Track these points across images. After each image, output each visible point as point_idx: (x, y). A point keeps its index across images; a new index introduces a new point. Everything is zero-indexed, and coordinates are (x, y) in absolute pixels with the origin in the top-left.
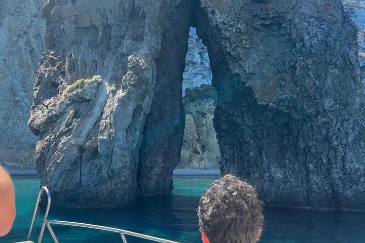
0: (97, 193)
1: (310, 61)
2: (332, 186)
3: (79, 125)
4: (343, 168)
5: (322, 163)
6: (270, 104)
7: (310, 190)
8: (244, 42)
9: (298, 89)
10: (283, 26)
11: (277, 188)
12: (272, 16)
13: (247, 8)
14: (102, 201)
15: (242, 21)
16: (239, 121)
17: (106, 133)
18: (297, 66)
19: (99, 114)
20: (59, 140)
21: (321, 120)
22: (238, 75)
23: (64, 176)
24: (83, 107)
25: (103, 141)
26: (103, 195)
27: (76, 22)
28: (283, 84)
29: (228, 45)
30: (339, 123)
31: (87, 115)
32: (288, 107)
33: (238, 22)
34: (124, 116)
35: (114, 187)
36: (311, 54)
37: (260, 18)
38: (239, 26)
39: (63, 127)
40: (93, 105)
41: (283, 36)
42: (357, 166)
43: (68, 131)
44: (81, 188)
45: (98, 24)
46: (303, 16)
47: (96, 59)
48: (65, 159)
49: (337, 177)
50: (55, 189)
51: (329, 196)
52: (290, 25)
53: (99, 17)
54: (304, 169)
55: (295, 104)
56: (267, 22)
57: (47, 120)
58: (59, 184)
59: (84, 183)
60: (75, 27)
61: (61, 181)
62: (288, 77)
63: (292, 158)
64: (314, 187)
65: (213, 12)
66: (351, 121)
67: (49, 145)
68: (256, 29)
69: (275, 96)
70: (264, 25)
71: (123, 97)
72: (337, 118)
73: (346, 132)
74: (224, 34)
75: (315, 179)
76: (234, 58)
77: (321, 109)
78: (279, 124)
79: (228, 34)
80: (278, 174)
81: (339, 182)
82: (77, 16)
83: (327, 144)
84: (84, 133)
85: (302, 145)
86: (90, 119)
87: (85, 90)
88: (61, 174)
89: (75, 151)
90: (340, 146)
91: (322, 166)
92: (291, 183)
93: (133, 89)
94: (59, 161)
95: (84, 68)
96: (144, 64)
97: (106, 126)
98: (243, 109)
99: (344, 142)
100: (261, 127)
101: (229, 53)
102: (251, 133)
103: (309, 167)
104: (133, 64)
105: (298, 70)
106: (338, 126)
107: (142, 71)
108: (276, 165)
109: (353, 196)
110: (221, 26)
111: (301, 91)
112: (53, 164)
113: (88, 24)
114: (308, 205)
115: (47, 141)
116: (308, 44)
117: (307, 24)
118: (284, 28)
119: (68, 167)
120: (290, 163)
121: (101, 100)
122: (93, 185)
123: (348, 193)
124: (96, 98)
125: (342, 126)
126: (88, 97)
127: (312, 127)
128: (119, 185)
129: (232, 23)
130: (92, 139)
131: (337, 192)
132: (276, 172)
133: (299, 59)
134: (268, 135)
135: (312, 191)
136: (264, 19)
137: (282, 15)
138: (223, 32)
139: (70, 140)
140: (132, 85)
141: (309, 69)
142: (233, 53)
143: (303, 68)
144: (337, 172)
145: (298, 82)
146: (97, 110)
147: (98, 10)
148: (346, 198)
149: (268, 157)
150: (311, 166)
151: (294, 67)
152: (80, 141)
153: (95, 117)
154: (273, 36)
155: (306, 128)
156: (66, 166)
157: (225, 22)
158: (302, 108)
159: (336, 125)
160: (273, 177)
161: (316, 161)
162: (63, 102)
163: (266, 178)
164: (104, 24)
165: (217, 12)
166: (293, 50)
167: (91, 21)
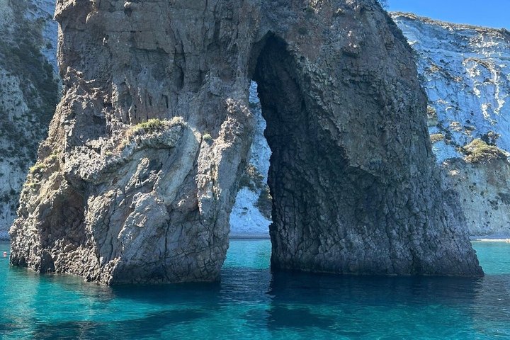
0: (189, 265)
1: (398, 126)
2: (413, 252)
3: (163, 179)
4: (424, 235)
5: (404, 229)
6: (362, 167)
7: (393, 257)
8: (336, 97)
9: (388, 153)
10: (373, 85)
11: (359, 255)
12: (362, 73)
13: (339, 60)
14: (197, 276)
15: (333, 74)
16: (312, 181)
17: (209, 191)
18: (386, 129)
19: (191, 166)
20: (131, 197)
21: (404, 186)
22: (328, 131)
23: (146, 244)
24: (163, 155)
25: (206, 201)
26: (198, 267)
27: (132, 40)
28: (373, 147)
29: (318, 97)
30: (419, 189)
31: (172, 167)
32: (379, 171)
33: (330, 75)
34: (229, 171)
35: (213, 257)
36: (398, 119)
37: (350, 74)
38: (331, 79)
39: (133, 180)
40: (179, 154)
41: (371, 96)
42: (435, 233)
43: (144, 185)
44: (167, 260)
45: (169, 49)
46: (391, 79)
47: (167, 93)
48: (148, 222)
49: (419, 243)
50: (133, 261)
51: (411, 263)
52: (380, 85)
53: (169, 40)
54: (385, 235)
55: (386, 169)
56: (357, 79)
57: (104, 168)
58: (139, 256)
59: (172, 254)
60: (130, 46)
61: (142, 250)
62: (377, 140)
63: (371, 224)
64: (399, 253)
65: (302, 58)
66: (428, 189)
67: (114, 204)
68: (346, 85)
69: (366, 158)
70: (354, 82)
71: (227, 148)
72: (417, 185)
73: (424, 200)
74: (314, 85)
75: (399, 245)
76: (326, 114)
77: (407, 175)
78: (362, 188)
79: (319, 86)
80: (357, 240)
81: (419, 248)
82: (135, 32)
83: (408, 211)
84: (172, 189)
85: (386, 210)
86: (178, 172)
87: (166, 135)
88: (143, 242)
89: (163, 212)
90: (421, 213)
91: (404, 233)
92: (374, 250)
93: (239, 140)
94: (140, 225)
95: (148, 103)
96: (246, 110)
97: (207, 182)
98: (319, 168)
99: (424, 209)
100: (339, 190)
101: (320, 107)
102: (324, 195)
103: (392, 234)
104: (234, 109)
105: (388, 134)
106: (418, 193)
107: (246, 119)
108: (353, 230)
109: (433, 262)
110: (311, 76)
111: (391, 156)
112: (129, 228)
113: (153, 46)
114: (394, 272)
115: (110, 197)
116: (396, 108)
117: (394, 87)
118: (374, 88)
119: (154, 233)
120: (369, 229)
121: (190, 148)
122: (183, 254)
123: (429, 259)
124: (181, 146)
125: (422, 193)
126: (170, 144)
127: (396, 192)
128: (220, 255)
129: (324, 74)
130: (185, 198)
131: (419, 259)
132: (354, 239)
133: (388, 122)
134: (345, 198)
135: (396, 257)
136: (354, 75)
137: (372, 74)
138: (313, 82)
139: (153, 197)
140: (237, 135)
141: (398, 134)
142: (325, 107)
143: (392, 132)
144: (418, 239)
145: (389, 147)
146: (186, 161)
147: (169, 31)
148: (428, 265)
149: (343, 222)
150: (394, 232)
151: (382, 131)
152: (168, 199)
153: (184, 170)
154: (360, 94)
155: (391, 193)
156: (151, 231)
157: (317, 72)
158: (392, 173)
159: (416, 192)
160: (351, 244)
161: (397, 227)
162: (128, 146)
163: (343, 245)
164: (176, 51)
165: (307, 59)
166: (382, 112)
167: (157, 43)
